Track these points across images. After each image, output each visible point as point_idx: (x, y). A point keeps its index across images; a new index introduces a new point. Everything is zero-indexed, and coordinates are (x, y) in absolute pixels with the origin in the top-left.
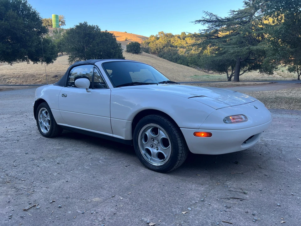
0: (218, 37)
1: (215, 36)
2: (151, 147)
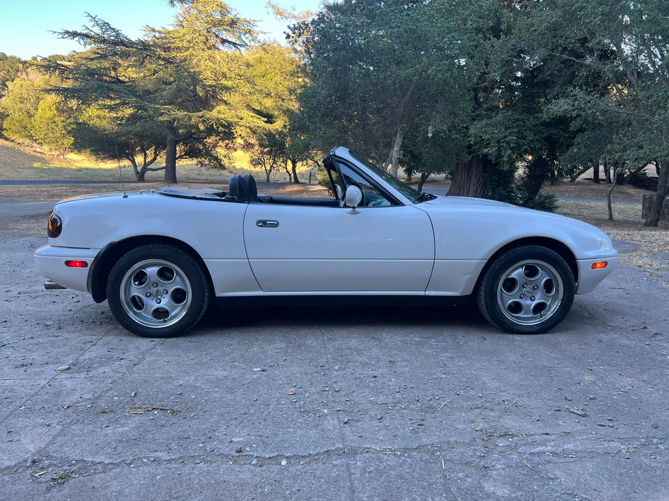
0: (118, 82)
1: (110, 77)
2: (521, 298)
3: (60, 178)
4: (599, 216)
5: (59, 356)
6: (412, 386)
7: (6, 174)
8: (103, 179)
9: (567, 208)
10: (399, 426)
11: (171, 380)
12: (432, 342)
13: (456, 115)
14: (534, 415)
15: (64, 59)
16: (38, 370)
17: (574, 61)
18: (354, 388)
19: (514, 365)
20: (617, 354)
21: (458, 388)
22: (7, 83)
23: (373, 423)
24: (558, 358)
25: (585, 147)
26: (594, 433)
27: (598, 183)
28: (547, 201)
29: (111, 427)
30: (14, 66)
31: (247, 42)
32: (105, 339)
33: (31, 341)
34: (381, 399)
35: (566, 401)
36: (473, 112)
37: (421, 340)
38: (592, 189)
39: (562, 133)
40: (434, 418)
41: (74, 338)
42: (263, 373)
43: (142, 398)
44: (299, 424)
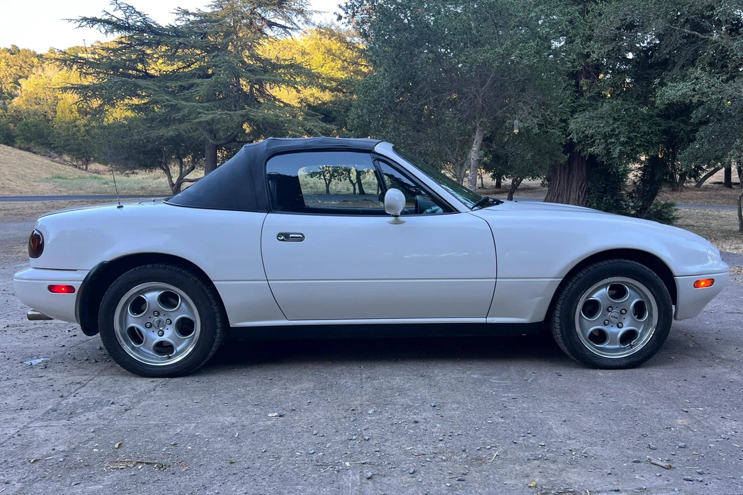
0: (148, 76)
1: (138, 70)
2: (605, 324)
3: (82, 193)
4: (729, 228)
5: (38, 400)
6: (459, 433)
7: (19, 188)
8: (132, 193)
9: (690, 219)
10: (434, 482)
11: (166, 427)
12: (494, 380)
13: (548, 106)
14: (606, 467)
15: (86, 50)
16: (8, 417)
17: (698, 37)
18: (389, 436)
19: (591, 407)
20: (723, 392)
21: (516, 435)
22: (20, 81)
23: (403, 478)
24: (648, 398)
25: (709, 142)
26: (676, 489)
27: (730, 187)
28: (665, 210)
29: (82, 485)
30: (27, 60)
31: (299, 24)
32: (97, 380)
33: (8, 383)
34: (420, 448)
35: (649, 449)
36: (574, 102)
37: (481, 377)
38: (723, 195)
39: (682, 125)
40: (480, 472)
41: (61, 378)
42: (280, 418)
43: (128, 450)
44: (311, 481)
